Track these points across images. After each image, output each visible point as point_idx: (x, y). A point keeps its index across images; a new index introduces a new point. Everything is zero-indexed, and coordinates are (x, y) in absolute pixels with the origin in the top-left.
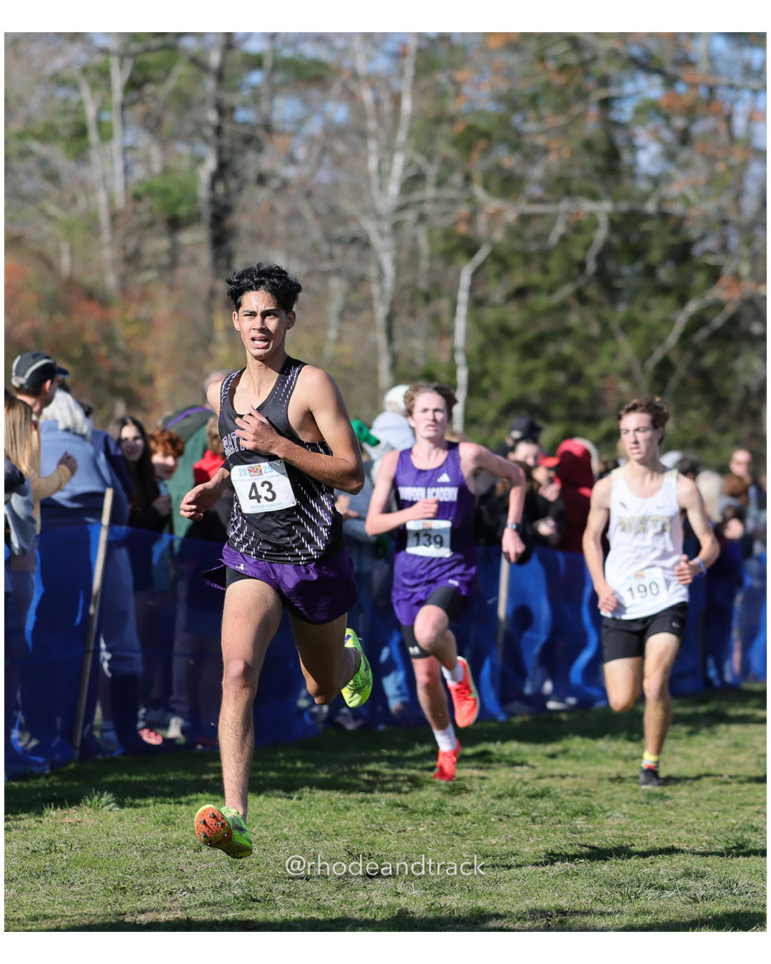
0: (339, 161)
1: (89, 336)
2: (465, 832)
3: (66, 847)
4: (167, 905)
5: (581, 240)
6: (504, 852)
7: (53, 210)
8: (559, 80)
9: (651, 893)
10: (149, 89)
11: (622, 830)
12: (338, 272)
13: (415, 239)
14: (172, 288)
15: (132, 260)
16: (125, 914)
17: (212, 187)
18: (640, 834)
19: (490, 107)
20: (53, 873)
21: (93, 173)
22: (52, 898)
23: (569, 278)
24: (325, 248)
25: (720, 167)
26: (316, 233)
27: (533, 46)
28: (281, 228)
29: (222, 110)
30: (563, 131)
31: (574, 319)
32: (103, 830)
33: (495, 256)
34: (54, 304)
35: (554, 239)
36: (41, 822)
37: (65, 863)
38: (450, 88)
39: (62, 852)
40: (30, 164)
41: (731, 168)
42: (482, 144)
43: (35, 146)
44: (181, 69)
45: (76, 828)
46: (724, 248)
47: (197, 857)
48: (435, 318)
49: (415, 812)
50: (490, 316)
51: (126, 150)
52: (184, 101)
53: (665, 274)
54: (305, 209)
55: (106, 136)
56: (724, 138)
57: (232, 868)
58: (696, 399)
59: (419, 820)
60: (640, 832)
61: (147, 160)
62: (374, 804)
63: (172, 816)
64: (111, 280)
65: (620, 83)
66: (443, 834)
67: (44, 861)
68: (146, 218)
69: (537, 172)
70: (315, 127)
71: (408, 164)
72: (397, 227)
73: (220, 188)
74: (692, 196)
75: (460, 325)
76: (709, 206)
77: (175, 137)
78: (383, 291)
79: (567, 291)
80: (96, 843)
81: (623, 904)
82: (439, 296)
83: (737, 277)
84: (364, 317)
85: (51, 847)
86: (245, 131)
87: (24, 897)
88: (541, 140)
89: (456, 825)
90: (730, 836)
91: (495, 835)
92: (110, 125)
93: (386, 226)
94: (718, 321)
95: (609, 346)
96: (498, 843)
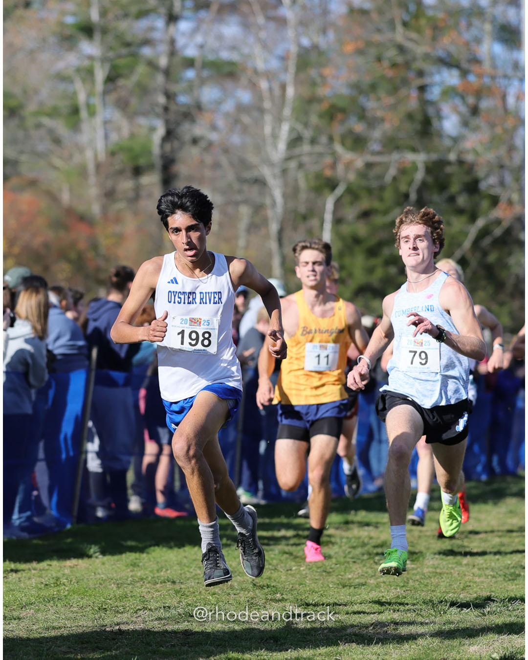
0: (245, 129)
1: (82, 245)
2: (331, 570)
3: (68, 582)
4: (134, 619)
5: (405, 178)
6: (356, 583)
7: (57, 162)
8: (390, 73)
9: (454, 610)
10: (121, 82)
11: (435, 568)
12: (245, 202)
13: (296, 180)
14: (136, 213)
15: (110, 195)
16: (106, 626)
17: (162, 146)
18: (447, 571)
19: (345, 91)
20: (58, 599)
21: (84, 138)
22: (58, 616)
23: (398, 204)
24: (236, 186)
25: (499, 130)
26: (230, 176)
27: (373, 51)
28: (208, 173)
29: (169, 96)
30: (394, 107)
32: (91, 571)
33: (350, 191)
34: (58, 225)
35: (388, 178)
36: (51, 565)
37: (66, 593)
38: (319, 80)
39: (65, 585)
40: (42, 132)
41: (505, 131)
42: (339, 116)
43: (46, 121)
44: (141, 69)
45: (74, 569)
46: (502, 183)
47: (154, 588)
48: (310, 232)
50: (345, 229)
51: (106, 123)
52: (143, 90)
54: (224, 160)
55: (92, 113)
56: (501, 111)
57: (177, 595)
58: (483, 283)
59: (300, 562)
60: (447, 569)
61: (119, 129)
62: (270, 552)
63: (138, 561)
64: (96, 209)
65: (431, 74)
66: (317, 572)
67: (53, 591)
68: (117, 167)
69: (377, 134)
70: (229, 106)
71: (292, 130)
72: (284, 171)
73: (168, 147)
74: (480, 149)
75: (327, 236)
76: (490, 156)
77: (136, 114)
78: (275, 214)
79: (396, 212)
80: (87, 579)
81: (435, 617)
82: (313, 217)
83: (511, 203)
84: (263, 231)
85: (57, 582)
86: (183, 109)
87: (39, 615)
88: (379, 114)
89: (325, 565)
90: (507, 572)
91: (351, 572)
92: (94, 106)
93: (277, 171)
94: (498, 232)
96: (353, 577)
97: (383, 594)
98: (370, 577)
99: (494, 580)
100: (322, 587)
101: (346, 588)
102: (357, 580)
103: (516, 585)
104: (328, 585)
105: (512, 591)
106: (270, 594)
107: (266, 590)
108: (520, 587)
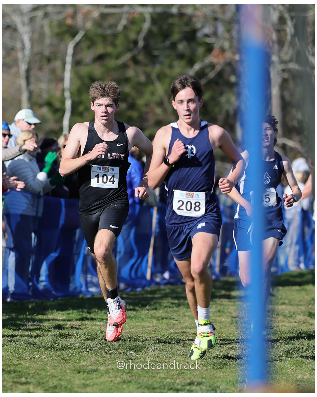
2: (68, 358)
5: (135, 28)
6: (89, 370)
11: (156, 358)
13: (42, 27)
23: (129, 50)
31: (130, 73)
33: (86, 37)
35: (120, 28)
46: (215, 34)
48: (53, 71)
49: (40, 347)
50: (84, 70)
53: (181, 47)
59: (42, 352)
62: (17, 343)
66: (56, 360)
72: (32, 20)
75: (67, 75)
78: (24, 56)
79: (127, 57)
82: (56, 59)
83: (223, 50)
84: (14, 70)
91: (85, 360)
93: (26, 19)
94: (212, 75)
95: (150, 88)
96: (86, 364)
97: (112, 379)
98: (101, 365)
99: (205, 368)
100: (60, 373)
101: (80, 374)
102: (90, 367)
103: (223, 373)
104: (65, 371)
105: (220, 378)
106: (17, 378)
107: (13, 375)
108: (227, 375)
